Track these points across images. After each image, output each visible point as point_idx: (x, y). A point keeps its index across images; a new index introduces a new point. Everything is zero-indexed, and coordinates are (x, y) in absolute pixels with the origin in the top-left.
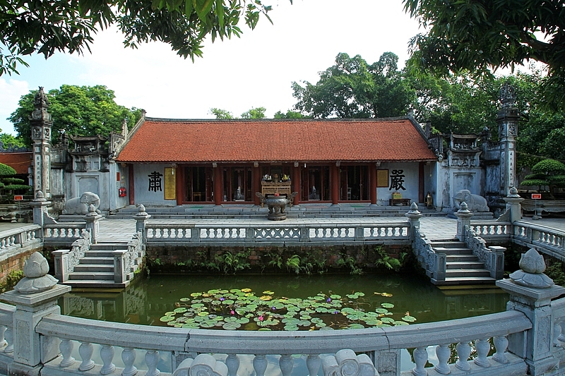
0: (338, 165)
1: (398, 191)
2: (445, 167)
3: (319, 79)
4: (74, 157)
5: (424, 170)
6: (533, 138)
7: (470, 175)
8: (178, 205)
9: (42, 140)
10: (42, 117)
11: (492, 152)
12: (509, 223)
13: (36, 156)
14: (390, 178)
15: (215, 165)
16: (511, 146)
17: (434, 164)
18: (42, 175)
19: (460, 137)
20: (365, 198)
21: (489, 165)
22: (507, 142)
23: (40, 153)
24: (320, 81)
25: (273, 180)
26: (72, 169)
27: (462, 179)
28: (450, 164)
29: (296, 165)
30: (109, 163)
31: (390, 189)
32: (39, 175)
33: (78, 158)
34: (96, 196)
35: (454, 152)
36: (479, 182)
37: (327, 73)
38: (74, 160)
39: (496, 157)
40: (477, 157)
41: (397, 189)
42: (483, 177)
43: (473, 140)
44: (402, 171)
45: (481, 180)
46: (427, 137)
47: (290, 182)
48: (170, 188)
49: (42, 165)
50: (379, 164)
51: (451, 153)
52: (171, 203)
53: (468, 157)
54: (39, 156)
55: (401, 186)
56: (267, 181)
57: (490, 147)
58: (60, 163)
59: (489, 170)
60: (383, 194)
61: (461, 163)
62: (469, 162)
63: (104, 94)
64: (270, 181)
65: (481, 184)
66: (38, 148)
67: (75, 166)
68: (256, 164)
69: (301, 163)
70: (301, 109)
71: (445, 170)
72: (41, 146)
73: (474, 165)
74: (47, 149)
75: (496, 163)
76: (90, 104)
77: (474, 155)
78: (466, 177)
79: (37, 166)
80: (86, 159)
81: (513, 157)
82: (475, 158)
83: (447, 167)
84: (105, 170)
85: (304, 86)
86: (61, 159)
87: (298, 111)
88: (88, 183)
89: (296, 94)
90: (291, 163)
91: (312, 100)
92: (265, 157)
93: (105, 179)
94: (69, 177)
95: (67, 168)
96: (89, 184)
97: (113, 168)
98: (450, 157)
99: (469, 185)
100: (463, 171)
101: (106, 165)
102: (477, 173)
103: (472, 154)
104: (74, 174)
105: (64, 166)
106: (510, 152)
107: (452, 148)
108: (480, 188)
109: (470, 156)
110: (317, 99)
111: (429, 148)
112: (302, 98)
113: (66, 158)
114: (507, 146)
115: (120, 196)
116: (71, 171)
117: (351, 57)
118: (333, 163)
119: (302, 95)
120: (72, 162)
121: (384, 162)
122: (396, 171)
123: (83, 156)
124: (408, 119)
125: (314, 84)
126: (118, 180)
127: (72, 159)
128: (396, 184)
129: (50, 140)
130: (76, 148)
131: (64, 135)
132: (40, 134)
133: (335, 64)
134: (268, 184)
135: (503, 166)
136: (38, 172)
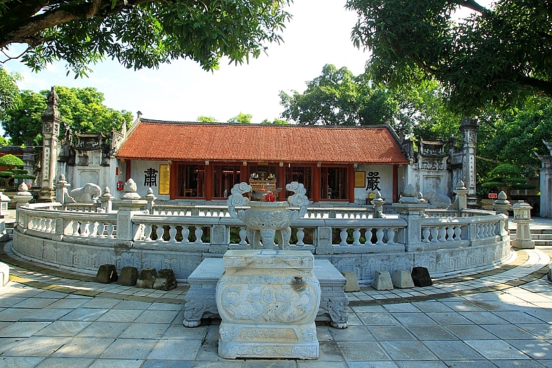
0: (319, 165)
1: (374, 191)
2: (416, 169)
3: (306, 88)
4: (77, 151)
5: (397, 172)
6: (497, 146)
7: (438, 178)
8: (171, 199)
9: (52, 134)
10: (54, 113)
11: (457, 157)
12: (457, 211)
13: (46, 149)
14: (367, 179)
15: (207, 163)
16: (471, 151)
17: (406, 166)
18: (50, 166)
19: (429, 143)
20: (343, 198)
21: (455, 169)
22: (468, 148)
23: (50, 146)
24: (308, 90)
25: (260, 178)
26: (75, 163)
27: (431, 181)
28: (420, 167)
29: (281, 165)
30: (109, 158)
31: (367, 190)
32: (48, 166)
33: (80, 153)
34: (98, 187)
35: (423, 156)
36: (447, 184)
37: (314, 83)
38: (77, 154)
39: (460, 162)
40: (444, 161)
41: (373, 190)
42: (450, 180)
43: (441, 146)
44: (378, 173)
45: (448, 182)
46: (401, 143)
47: (276, 180)
48: (164, 184)
49: (50, 157)
50: (356, 165)
51: (421, 157)
52: (165, 197)
53: (436, 162)
54: (49, 149)
55: (376, 187)
56: (254, 179)
57: (456, 152)
58: (64, 157)
59: (455, 173)
60: (360, 194)
61: (430, 166)
62: (437, 166)
63: (94, 96)
64: (256, 179)
65: (448, 186)
66: (48, 141)
67: (77, 161)
68: (245, 163)
69: (286, 163)
70: (288, 117)
71: (415, 173)
72: (51, 140)
73: (442, 168)
74: (55, 143)
75: (460, 166)
76: (81, 106)
77: (442, 160)
78: (434, 180)
79: (46, 158)
80: (89, 153)
81: (473, 161)
82: (443, 162)
83: (417, 170)
84: (105, 165)
85: (291, 95)
86: (64, 153)
87: (285, 119)
88: (88, 175)
89: (283, 102)
90: (277, 163)
91: (299, 108)
92: (253, 157)
93: (105, 173)
94: (72, 170)
95: (70, 161)
96: (90, 177)
97: (113, 163)
98: (420, 161)
99: (437, 186)
100: (431, 174)
101: (107, 160)
102: (445, 176)
103: (440, 158)
104: (76, 168)
105: (67, 159)
106: (470, 156)
107: (422, 152)
108: (447, 189)
109: (438, 160)
110: (304, 107)
111: (402, 153)
112: (289, 107)
113: (70, 152)
114: (468, 151)
115: (118, 189)
116: (73, 164)
117: (338, 68)
118: (314, 163)
119: (289, 104)
120: (75, 156)
121: (361, 164)
122: (372, 173)
123: (85, 150)
124: (385, 127)
125: (301, 93)
126: (117, 174)
127: (75, 153)
128: (372, 184)
129: (58, 135)
130: (80, 143)
131: (68, 131)
132: (51, 129)
133: (322, 74)
134: (256, 181)
135: (464, 169)
136: (47, 164)
